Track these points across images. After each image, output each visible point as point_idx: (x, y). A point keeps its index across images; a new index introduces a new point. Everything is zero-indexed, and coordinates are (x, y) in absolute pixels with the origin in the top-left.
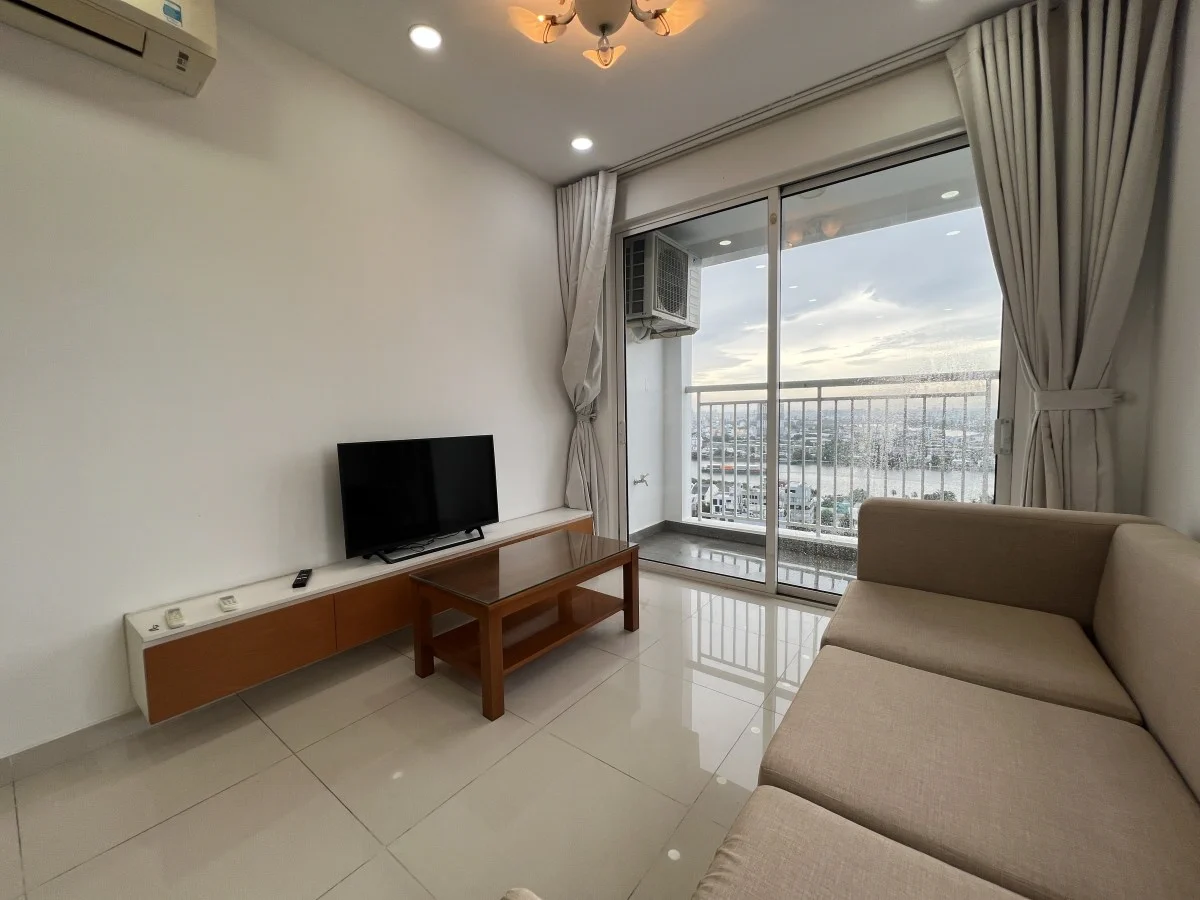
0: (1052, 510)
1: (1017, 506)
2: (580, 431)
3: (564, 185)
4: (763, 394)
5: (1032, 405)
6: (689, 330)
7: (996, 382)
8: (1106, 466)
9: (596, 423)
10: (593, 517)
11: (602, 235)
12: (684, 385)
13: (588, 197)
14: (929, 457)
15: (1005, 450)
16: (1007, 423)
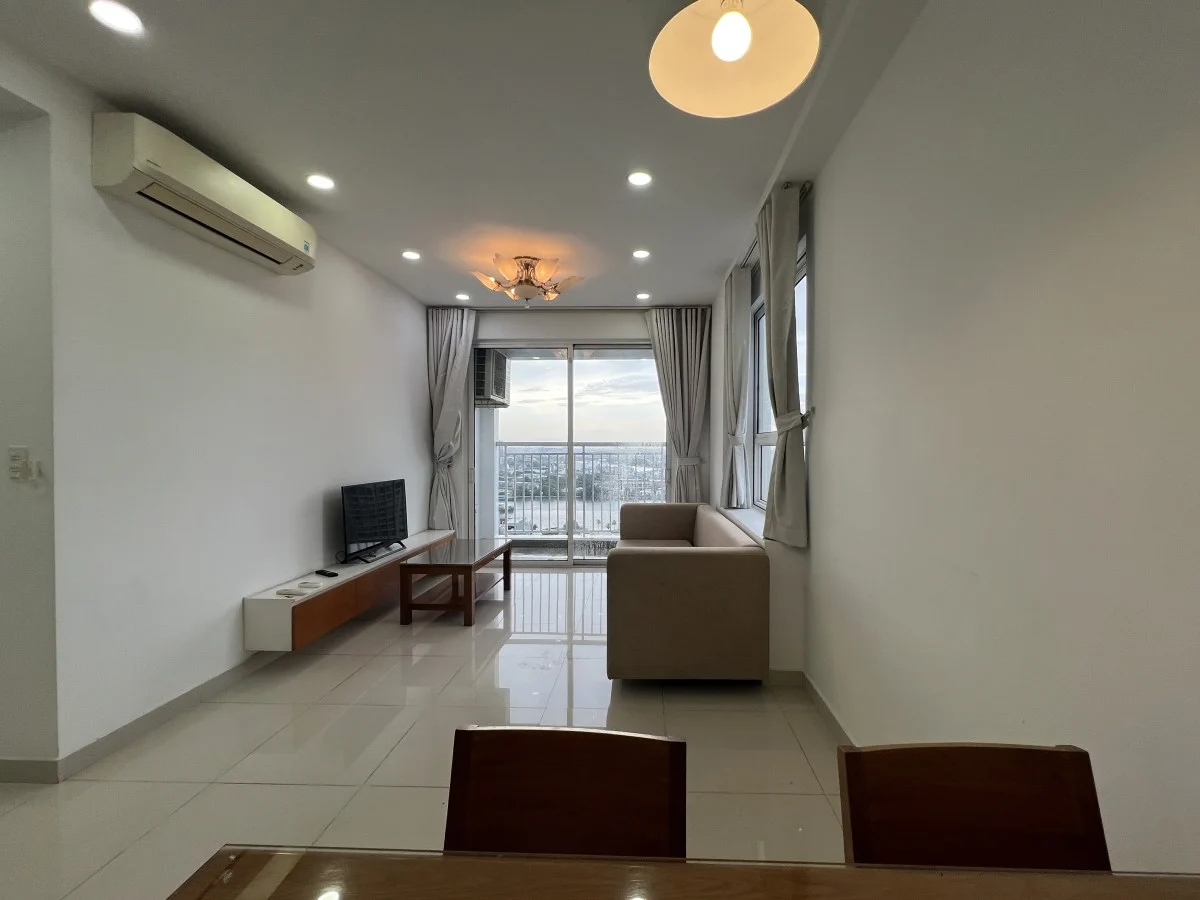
0: (684, 503)
1: (673, 502)
2: (442, 475)
3: (437, 307)
4: (565, 449)
5: (676, 463)
6: (504, 405)
7: (665, 448)
8: (698, 487)
9: (452, 469)
10: (455, 535)
11: (466, 348)
12: (496, 441)
13: (455, 321)
14: (624, 489)
15: (669, 482)
16: (669, 470)
